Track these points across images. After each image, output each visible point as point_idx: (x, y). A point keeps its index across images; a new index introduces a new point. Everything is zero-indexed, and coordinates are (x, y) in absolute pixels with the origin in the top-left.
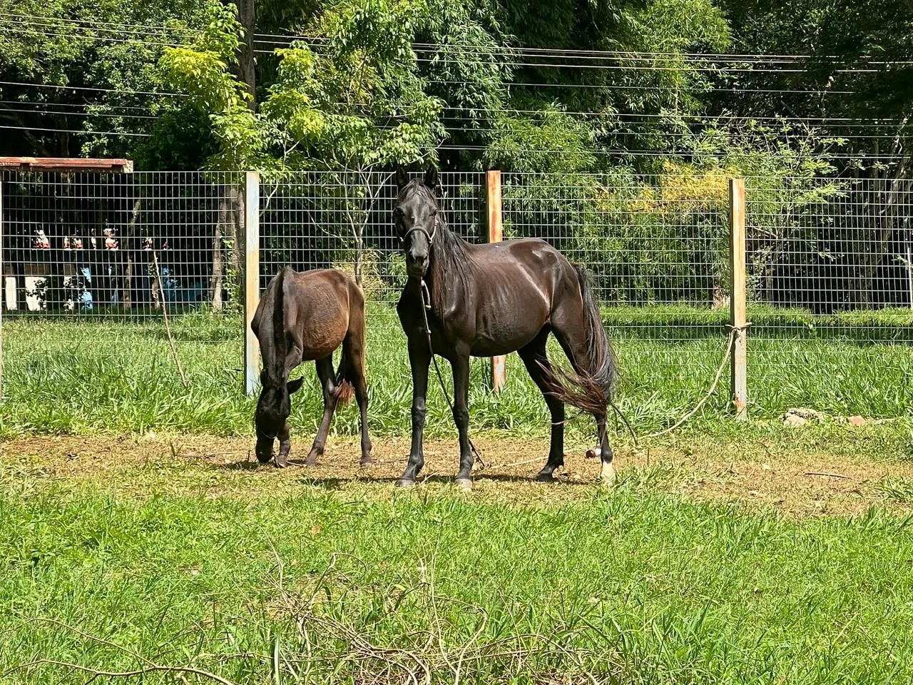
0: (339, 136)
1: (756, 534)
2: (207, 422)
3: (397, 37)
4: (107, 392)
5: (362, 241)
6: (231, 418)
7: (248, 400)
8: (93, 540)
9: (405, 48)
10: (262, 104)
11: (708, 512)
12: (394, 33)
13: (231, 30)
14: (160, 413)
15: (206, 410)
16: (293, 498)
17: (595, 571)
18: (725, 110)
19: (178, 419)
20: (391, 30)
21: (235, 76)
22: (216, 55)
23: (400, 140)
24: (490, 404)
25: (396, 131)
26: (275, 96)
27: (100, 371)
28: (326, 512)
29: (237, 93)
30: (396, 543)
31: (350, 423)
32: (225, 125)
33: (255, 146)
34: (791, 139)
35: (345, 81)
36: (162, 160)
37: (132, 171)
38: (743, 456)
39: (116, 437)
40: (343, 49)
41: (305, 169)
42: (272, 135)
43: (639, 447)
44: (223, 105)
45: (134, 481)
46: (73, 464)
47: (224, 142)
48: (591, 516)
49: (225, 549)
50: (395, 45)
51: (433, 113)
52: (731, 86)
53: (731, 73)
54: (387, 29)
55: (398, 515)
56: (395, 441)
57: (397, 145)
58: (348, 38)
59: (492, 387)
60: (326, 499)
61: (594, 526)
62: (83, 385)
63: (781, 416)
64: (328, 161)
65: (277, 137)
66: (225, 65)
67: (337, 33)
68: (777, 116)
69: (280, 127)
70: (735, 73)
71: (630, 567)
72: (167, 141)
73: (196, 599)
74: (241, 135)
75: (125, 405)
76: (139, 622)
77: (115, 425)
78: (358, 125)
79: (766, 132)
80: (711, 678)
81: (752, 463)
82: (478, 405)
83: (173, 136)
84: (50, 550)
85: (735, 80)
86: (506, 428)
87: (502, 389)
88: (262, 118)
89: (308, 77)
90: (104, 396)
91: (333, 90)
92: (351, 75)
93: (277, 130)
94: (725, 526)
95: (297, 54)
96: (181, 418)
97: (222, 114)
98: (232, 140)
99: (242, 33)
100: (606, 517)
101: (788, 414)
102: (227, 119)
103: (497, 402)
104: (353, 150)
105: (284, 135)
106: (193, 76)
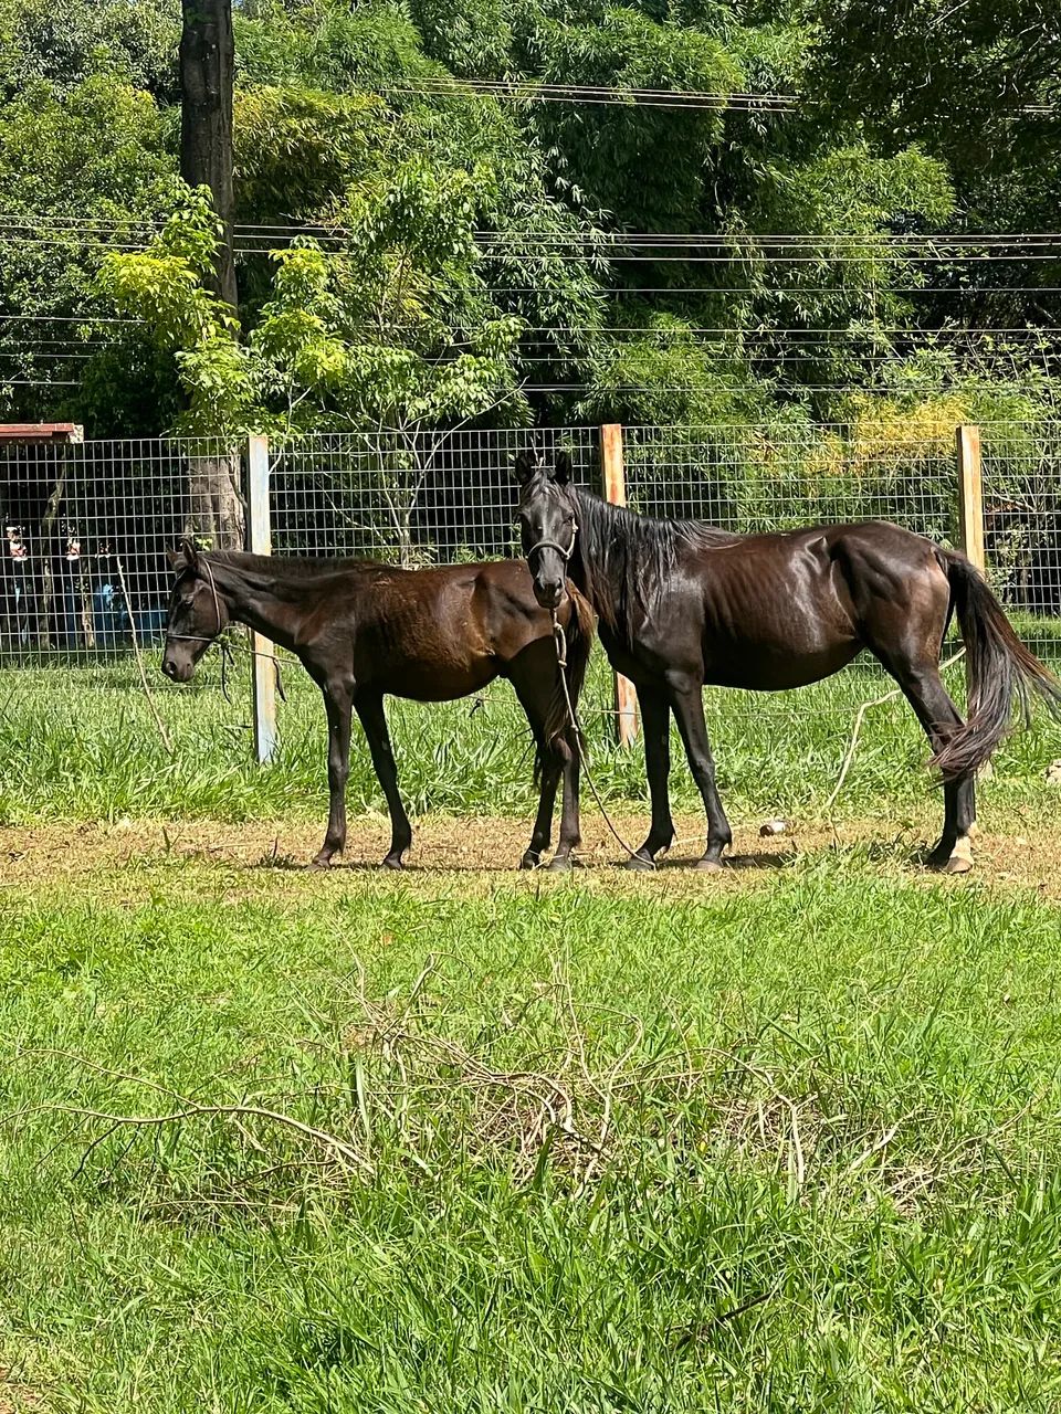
0: (368, 379)
1: (1006, 926)
2: (206, 802)
3: (451, 226)
4: (57, 764)
5: (407, 534)
6: (241, 795)
7: (263, 769)
8: (71, 963)
9: (464, 242)
10: (252, 333)
11: (938, 900)
12: (446, 221)
13: (203, 225)
14: (136, 791)
15: (204, 784)
16: (349, 898)
17: (782, 980)
18: (948, 318)
19: (163, 799)
20: (442, 216)
21: (211, 293)
22: (183, 261)
23: (460, 380)
24: (616, 766)
25: (455, 367)
26: (273, 320)
27: (44, 733)
28: (397, 916)
29: (216, 317)
30: (501, 953)
31: (414, 797)
32: (199, 366)
33: (244, 396)
34: (1051, 360)
35: (375, 294)
36: (99, 421)
37: (82, 441)
38: (988, 828)
39: (74, 827)
40: (371, 247)
41: (319, 429)
42: (268, 378)
43: (837, 819)
44: (196, 337)
45: (115, 885)
46: (19, 866)
47: (198, 392)
48: (774, 910)
49: (260, 968)
50: (448, 239)
51: (509, 338)
52: (957, 284)
53: (956, 263)
54: (436, 215)
55: (501, 917)
56: (480, 822)
57: (456, 388)
58: (378, 230)
59: (617, 741)
60: (396, 898)
61: (778, 923)
62: (19, 754)
63: (1043, 772)
64: (354, 416)
65: (275, 382)
66: (196, 276)
67: (361, 223)
68: (1029, 325)
69: (280, 367)
70: (962, 263)
71: (831, 973)
72: (105, 391)
73: (227, 1035)
74: (223, 380)
75: (85, 782)
76: (155, 1065)
77: (71, 809)
78: (397, 361)
79: (1012, 352)
80: (947, 1098)
81: (1001, 837)
82: (598, 768)
83: (114, 384)
84: (14, 976)
85: (963, 274)
86: (641, 799)
87: (632, 743)
88: (252, 354)
89: (319, 291)
90: (52, 769)
91: (357, 308)
92: (383, 285)
93: (275, 371)
94: (962, 918)
95: (302, 257)
96: (168, 798)
97: (194, 350)
98: (211, 389)
99: (220, 229)
100: (795, 911)
101: (1052, 768)
102: (202, 358)
103: (626, 761)
104: (391, 397)
105: (286, 378)
106: (148, 296)
